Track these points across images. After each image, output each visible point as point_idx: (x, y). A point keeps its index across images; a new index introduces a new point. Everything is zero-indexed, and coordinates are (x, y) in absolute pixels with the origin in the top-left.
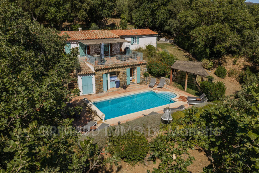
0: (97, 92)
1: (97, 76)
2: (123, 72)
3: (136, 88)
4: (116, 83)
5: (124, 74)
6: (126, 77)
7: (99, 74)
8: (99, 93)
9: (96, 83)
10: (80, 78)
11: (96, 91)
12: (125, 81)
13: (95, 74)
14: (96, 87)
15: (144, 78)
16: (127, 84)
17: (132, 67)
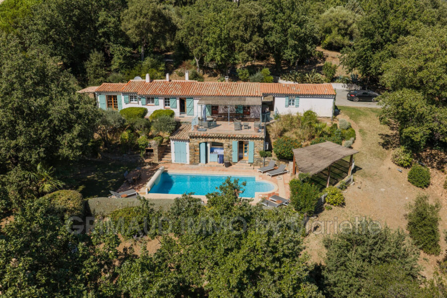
0: (192, 163)
1: (192, 144)
2: (227, 144)
3: (243, 168)
4: (218, 157)
5: (229, 147)
6: (231, 151)
7: (195, 142)
8: (193, 164)
9: (190, 152)
10: (172, 142)
11: (190, 161)
12: (230, 157)
13: (189, 141)
14: (190, 157)
15: (260, 157)
16: (233, 161)
17: (241, 140)
